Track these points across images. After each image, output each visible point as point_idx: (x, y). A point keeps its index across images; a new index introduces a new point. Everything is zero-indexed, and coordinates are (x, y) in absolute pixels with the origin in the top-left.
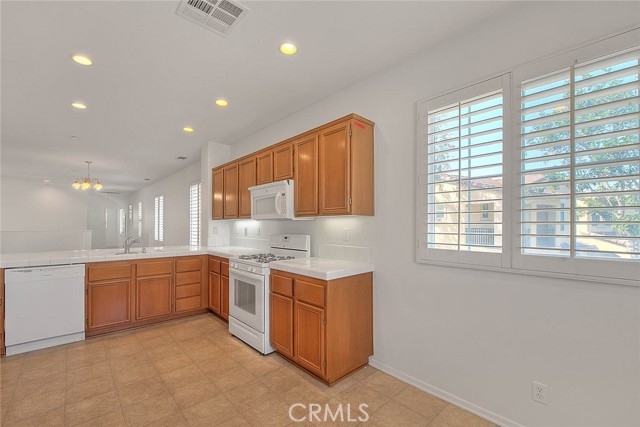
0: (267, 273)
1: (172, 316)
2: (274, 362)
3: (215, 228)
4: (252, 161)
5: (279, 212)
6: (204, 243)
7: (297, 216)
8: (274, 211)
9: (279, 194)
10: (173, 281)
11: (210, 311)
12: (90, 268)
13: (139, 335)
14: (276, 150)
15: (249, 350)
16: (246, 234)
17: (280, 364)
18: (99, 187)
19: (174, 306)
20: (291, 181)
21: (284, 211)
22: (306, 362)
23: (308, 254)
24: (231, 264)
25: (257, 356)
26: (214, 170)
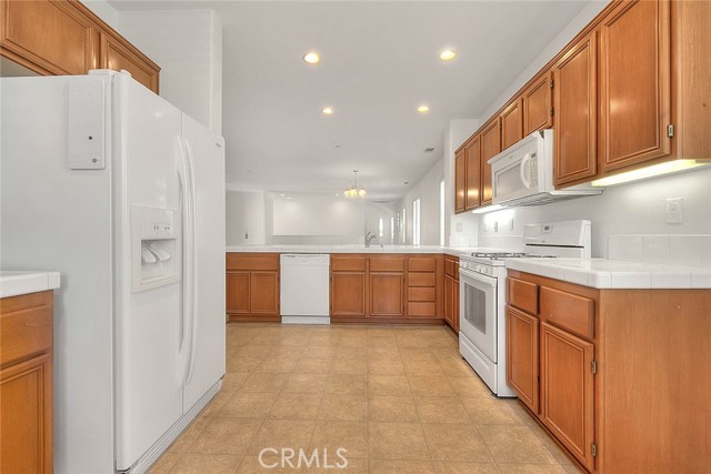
0: (502, 275)
1: (404, 320)
2: (509, 413)
3: (459, 225)
4: (495, 124)
5: (528, 185)
6: (447, 242)
7: (558, 186)
8: (521, 186)
9: (527, 157)
10: (404, 280)
11: (445, 323)
12: (334, 258)
13: (369, 331)
14: (524, 95)
15: (477, 383)
16: (496, 228)
17: (518, 419)
18: (362, 193)
19: (404, 309)
20: (549, 133)
21: (535, 182)
22: (558, 430)
23: (587, 251)
24: (461, 263)
25: (487, 395)
26: (456, 153)
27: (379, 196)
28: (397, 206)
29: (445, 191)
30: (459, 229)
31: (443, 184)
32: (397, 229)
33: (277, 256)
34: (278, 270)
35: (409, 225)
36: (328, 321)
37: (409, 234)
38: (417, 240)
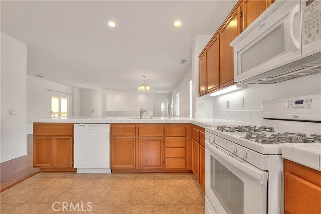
1: (164, 171)
3: (201, 104)
6: (193, 116)
10: (163, 143)
12: (112, 127)
16: (228, 106)
18: (148, 88)
19: (163, 163)
26: (199, 57)
27: (160, 92)
28: (169, 96)
29: (192, 86)
30: (201, 106)
31: (191, 82)
32: (169, 108)
33: (71, 126)
34: (72, 135)
35: (174, 106)
36: (109, 172)
37: (174, 111)
38: (178, 113)
